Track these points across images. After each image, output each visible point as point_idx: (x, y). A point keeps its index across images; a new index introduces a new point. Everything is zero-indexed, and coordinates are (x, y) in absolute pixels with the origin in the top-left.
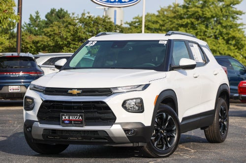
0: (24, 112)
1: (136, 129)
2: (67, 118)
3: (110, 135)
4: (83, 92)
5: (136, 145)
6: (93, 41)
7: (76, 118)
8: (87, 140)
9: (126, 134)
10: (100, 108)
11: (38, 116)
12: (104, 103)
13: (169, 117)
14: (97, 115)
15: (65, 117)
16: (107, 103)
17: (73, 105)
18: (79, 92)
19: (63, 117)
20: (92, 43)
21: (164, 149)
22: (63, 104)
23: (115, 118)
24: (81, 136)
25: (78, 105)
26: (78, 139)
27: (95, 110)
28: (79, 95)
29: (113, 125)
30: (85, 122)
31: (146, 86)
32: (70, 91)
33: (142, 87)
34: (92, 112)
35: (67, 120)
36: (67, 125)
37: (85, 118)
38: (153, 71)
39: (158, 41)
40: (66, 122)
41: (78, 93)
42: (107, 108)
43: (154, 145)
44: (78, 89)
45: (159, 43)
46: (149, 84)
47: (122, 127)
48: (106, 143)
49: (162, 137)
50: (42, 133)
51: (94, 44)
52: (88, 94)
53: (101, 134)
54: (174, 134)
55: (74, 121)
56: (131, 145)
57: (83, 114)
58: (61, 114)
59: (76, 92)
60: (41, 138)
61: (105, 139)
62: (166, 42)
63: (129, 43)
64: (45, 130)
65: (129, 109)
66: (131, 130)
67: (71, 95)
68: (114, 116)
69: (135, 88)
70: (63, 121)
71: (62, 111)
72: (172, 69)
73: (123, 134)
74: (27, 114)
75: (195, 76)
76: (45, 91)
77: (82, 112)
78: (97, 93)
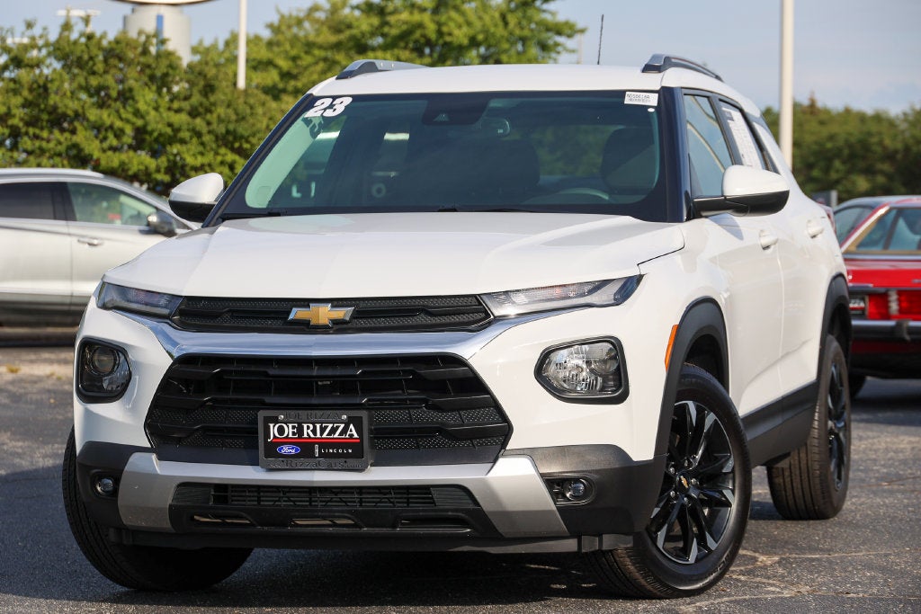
0: (78, 407)
1: (595, 477)
2: (289, 430)
3: (486, 506)
4: (357, 315)
5: (590, 544)
6: (334, 98)
7: (333, 431)
8: (377, 530)
9: (555, 496)
10: (441, 386)
11: (151, 426)
12: (457, 361)
13: (711, 418)
14: (425, 416)
15: (281, 429)
16: (472, 362)
17: (315, 372)
18: (343, 313)
19: (274, 430)
20: (331, 106)
21: (692, 559)
22: (272, 372)
23: (506, 431)
24: (355, 514)
25: (339, 372)
26: (335, 525)
27: (414, 394)
28: (339, 327)
29: (501, 461)
30: (373, 446)
31: (628, 286)
32: (296, 313)
33: (614, 288)
34: (400, 404)
35: (287, 441)
36: (290, 464)
37: (371, 431)
38: (628, 220)
39: (622, 94)
40: (286, 450)
41: (336, 322)
42: (473, 384)
43: (654, 541)
44: (337, 302)
45: (627, 101)
46: (639, 278)
47: (536, 466)
48: (463, 539)
49: (683, 506)
50: (170, 502)
51: (340, 109)
52: (382, 322)
53: (443, 503)
54: (727, 493)
55: (324, 444)
56: (570, 545)
57: (364, 414)
58: (262, 414)
59: (325, 314)
60: (166, 524)
61: (463, 523)
62: (653, 100)
63: (494, 104)
64: (186, 486)
65: (564, 391)
66: (577, 480)
67: (305, 327)
68: (504, 418)
69: (583, 295)
70: (272, 449)
71: (268, 400)
72: (696, 211)
73: (543, 499)
74: (89, 415)
75: (765, 241)
76: (181, 313)
77: (359, 406)
78: (422, 319)
